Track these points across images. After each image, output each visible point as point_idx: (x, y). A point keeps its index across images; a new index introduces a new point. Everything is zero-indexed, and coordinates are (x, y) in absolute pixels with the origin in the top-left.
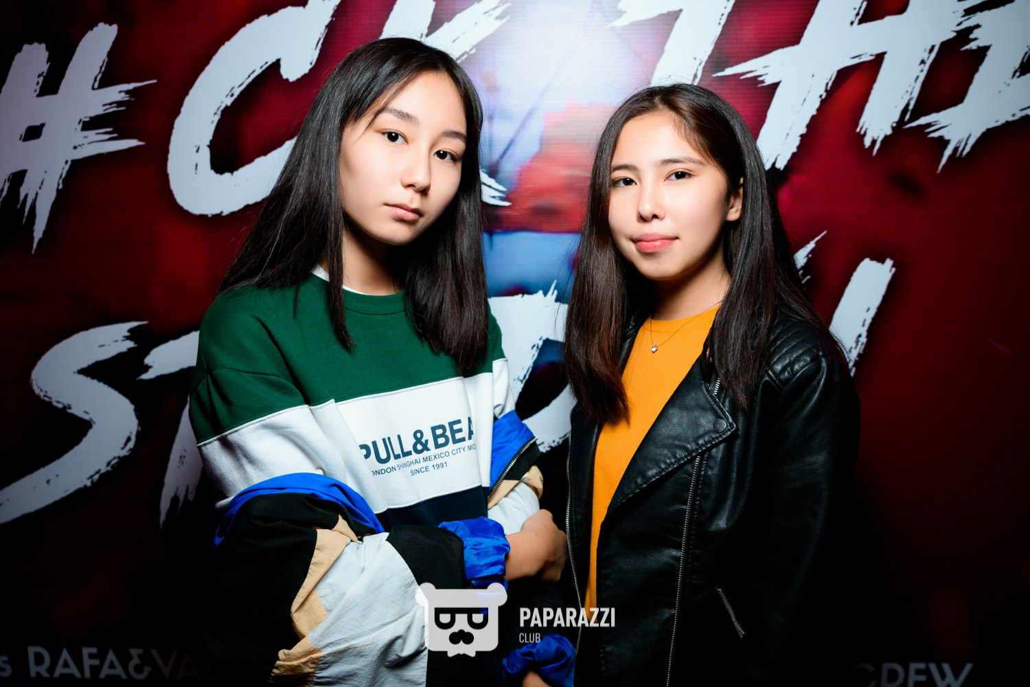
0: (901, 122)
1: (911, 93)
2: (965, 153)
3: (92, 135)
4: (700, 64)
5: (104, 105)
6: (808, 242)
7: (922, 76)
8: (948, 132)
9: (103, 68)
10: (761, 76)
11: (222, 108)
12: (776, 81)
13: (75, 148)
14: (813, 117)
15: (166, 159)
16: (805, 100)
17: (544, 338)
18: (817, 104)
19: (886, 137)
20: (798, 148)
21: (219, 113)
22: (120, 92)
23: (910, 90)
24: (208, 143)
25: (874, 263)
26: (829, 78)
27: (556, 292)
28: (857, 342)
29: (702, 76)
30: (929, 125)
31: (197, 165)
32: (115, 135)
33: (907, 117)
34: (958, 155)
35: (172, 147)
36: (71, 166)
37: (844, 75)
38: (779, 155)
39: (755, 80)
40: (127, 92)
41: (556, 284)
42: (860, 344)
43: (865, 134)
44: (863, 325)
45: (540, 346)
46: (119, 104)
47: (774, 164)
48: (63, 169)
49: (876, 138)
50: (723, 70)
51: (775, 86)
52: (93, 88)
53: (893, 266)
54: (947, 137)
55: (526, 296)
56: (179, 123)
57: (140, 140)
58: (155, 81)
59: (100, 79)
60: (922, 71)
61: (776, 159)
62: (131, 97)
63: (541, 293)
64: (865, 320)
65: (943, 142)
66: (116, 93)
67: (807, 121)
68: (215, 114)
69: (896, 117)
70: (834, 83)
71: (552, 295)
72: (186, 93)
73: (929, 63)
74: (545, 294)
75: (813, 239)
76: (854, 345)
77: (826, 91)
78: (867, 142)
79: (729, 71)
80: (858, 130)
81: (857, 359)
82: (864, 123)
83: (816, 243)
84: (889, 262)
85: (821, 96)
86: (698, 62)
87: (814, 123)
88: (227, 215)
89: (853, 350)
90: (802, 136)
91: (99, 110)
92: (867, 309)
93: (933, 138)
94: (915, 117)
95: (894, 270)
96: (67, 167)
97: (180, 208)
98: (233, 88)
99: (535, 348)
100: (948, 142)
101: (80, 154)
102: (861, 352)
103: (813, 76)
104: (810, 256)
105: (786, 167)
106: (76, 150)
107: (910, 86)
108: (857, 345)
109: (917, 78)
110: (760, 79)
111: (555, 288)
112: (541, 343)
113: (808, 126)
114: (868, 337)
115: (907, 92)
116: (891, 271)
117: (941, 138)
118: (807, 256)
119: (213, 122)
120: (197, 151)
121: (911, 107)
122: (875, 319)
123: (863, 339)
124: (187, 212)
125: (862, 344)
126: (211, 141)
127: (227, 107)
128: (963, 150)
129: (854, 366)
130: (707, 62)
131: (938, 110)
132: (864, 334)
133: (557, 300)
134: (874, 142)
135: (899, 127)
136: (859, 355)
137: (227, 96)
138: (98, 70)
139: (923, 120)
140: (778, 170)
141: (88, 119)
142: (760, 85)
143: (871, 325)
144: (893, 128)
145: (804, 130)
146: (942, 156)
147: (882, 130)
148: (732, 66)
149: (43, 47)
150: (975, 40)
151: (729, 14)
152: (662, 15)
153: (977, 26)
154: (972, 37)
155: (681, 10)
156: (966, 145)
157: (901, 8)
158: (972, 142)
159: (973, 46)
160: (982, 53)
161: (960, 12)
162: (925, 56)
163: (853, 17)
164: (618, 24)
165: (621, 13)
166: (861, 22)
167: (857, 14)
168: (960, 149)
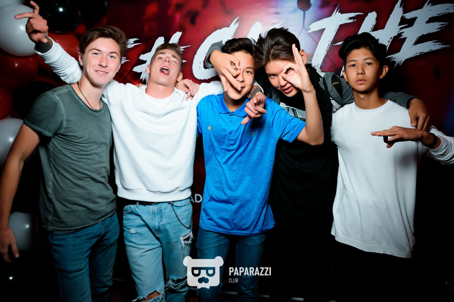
2: (400, 65)
8: (396, 59)
15: (192, 65)
21: (206, 54)
24: (203, 61)
29: (331, 45)
30: (391, 58)
31: (200, 67)
35: (194, 62)
40: (183, 49)
50: (336, 43)
54: (395, 61)
56: (196, 56)
57: (187, 60)
58: (190, 46)
60: (389, 44)
62: (185, 50)
65: (395, 62)
72: (198, 49)
73: (390, 42)
79: (338, 44)
86: (329, 42)
88: (207, 80)
93: (392, 61)
97: (195, 78)
100: (396, 62)
117: (394, 61)
119: (204, 56)
120: (200, 63)
124: (197, 79)
128: (400, 64)
130: (332, 42)
131: (393, 54)
139: (389, 57)
146: (394, 66)
148: (338, 42)
149: (163, 37)
150: (403, 36)
151: (338, 29)
152: (320, 30)
153: (403, 32)
154: (402, 35)
155: (325, 28)
156: (400, 63)
157: (383, 28)
158: (402, 62)
159: (402, 37)
160: (405, 39)
161: (399, 29)
162: (389, 40)
163: (370, 30)
164: (309, 32)
165: (309, 29)
166: (372, 31)
167: (371, 29)
168: (399, 64)
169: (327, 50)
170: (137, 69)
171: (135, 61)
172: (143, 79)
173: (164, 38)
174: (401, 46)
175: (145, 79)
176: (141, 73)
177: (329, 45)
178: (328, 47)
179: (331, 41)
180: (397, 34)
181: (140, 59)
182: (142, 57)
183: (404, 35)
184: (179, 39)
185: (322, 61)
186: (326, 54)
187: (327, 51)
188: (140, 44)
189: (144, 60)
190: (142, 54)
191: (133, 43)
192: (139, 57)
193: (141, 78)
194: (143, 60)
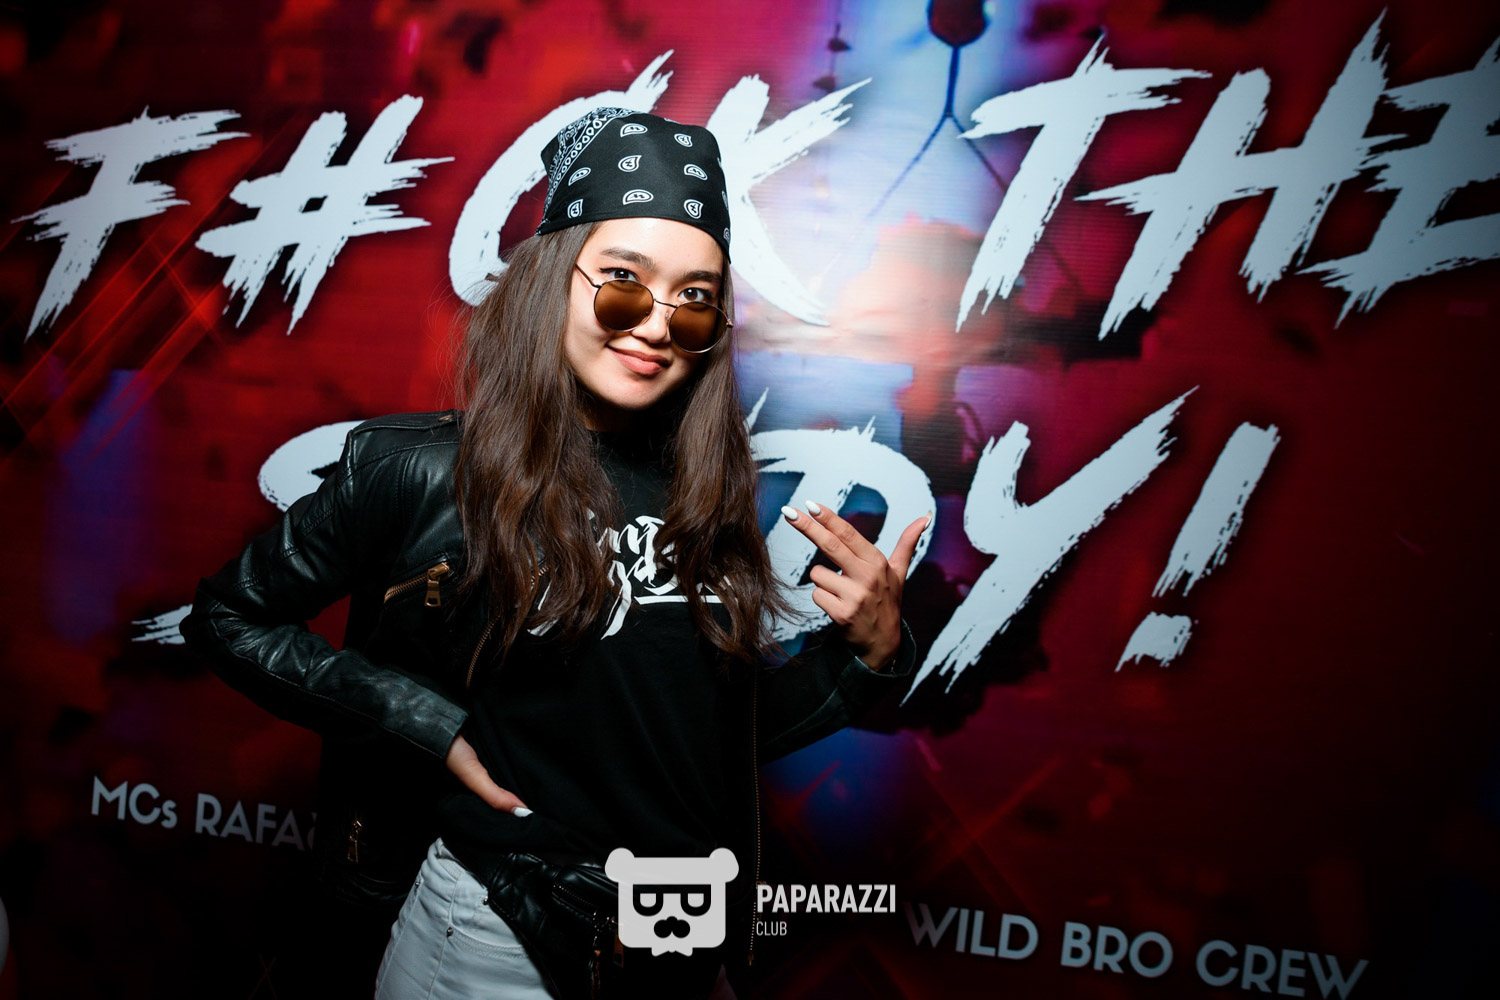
0: (1292, 267)
1: (1306, 235)
2: (1369, 308)
3: (376, 210)
4: (1061, 185)
5: (394, 180)
6: (1175, 397)
7: (1319, 218)
8: (1349, 283)
9: (400, 143)
10: (1130, 204)
11: (521, 191)
12: (1146, 210)
13: (355, 223)
14: (1189, 256)
15: (449, 242)
16: (1179, 234)
17: (854, 483)
18: (1193, 239)
19: (1274, 284)
20: (1170, 287)
21: (516, 198)
22: (414, 168)
23: (1304, 231)
24: (499, 229)
25: (1255, 430)
26: (1209, 210)
27: (873, 430)
28: (1231, 522)
29: (1062, 199)
30: (1326, 273)
31: (482, 252)
32: (400, 213)
33: (1300, 262)
34: (1360, 309)
35: (459, 230)
36: (347, 243)
37: (1226, 209)
38: (1146, 294)
39: (1123, 208)
40: (421, 169)
41: (875, 421)
42: (1234, 524)
43: (1248, 278)
44: (1239, 502)
45: (848, 492)
46: (410, 180)
47: (1140, 303)
48: (338, 245)
49: (1262, 282)
50: (1086, 193)
51: (1146, 216)
52: (386, 162)
53: (1278, 434)
54: (1347, 288)
55: (838, 432)
56: (471, 205)
57: (426, 220)
58: (451, 159)
59: (395, 154)
60: (1319, 211)
61: (1142, 299)
62: (425, 173)
63: (855, 429)
64: (1241, 497)
65: (1342, 295)
66: (411, 168)
67: (1181, 257)
68: (512, 198)
69: (1287, 261)
70: (1215, 217)
71: (869, 432)
72: (483, 173)
73: (1327, 203)
74: (861, 431)
75: (1181, 394)
76: (1226, 526)
77: (1205, 225)
78: (1252, 287)
79: (1093, 196)
80: (1241, 272)
81: (1230, 543)
82: (1249, 265)
83: (1186, 399)
84: (1273, 430)
85: (1199, 231)
86: (1058, 183)
87: (1189, 261)
89: (1225, 532)
90: (1175, 275)
91: (387, 185)
92: (1243, 483)
93: (1330, 289)
94: (1309, 262)
95: (1278, 439)
96: (342, 244)
97: (456, 297)
98: (535, 173)
99: (842, 494)
100: (1347, 294)
101: (358, 231)
102: (1235, 535)
103: (1190, 208)
104: (1178, 413)
105: (1155, 308)
106: (356, 226)
107: (1304, 227)
108: (1230, 526)
109: (1313, 219)
110: (1129, 207)
111: (873, 426)
112: (850, 489)
113: (1183, 264)
114: (1244, 517)
115: (1300, 233)
116: (1275, 440)
117: (1340, 289)
118: (1174, 413)
119: (507, 207)
120: (486, 237)
121: (1305, 251)
122: (1254, 496)
123: (1238, 520)
124: (464, 301)
125: (1237, 525)
126: (503, 228)
127: (525, 193)
128: (1367, 304)
129: (1225, 551)
130: (1069, 184)
131: (1337, 257)
132: (1240, 513)
133: (873, 440)
134: (1259, 287)
135: (1289, 272)
136: (1232, 539)
137: (527, 180)
138: (394, 143)
139: (1319, 267)
140: (1145, 311)
141: (373, 194)
142: (1128, 214)
143: (1249, 503)
144: (1283, 274)
145: (1176, 268)
146: (1340, 310)
147: (1269, 274)
148: (1097, 190)
149: (342, 116)
150: (1382, 181)
151: (1098, 135)
152: (1020, 131)
153: (1385, 167)
154: (1379, 177)
155: (1041, 127)
156: (1370, 299)
157: (1296, 141)
158: (1377, 296)
159: (1380, 187)
160: (1391, 196)
161: (1365, 150)
162: (1323, 195)
163: (1239, 147)
164: (970, 134)
165: (974, 124)
166: (1248, 152)
167: (1244, 144)
168: (1363, 303)
169: (1047, 220)
170: (214, 242)
171: (210, 207)
172: (235, 288)
173: (347, 119)
174: (1375, 227)
175: (240, 289)
176: (229, 260)
177: (1054, 199)
178: (1050, 208)
179: (1066, 179)
180: (1355, 174)
181: (233, 202)
182: (244, 193)
183: (1388, 180)
184: (409, 129)
185: (1020, 264)
186: (1039, 235)
187: (1044, 224)
188: (244, 135)
189: (251, 205)
190: (243, 179)
191: (214, 129)
192: (231, 189)
193: (226, 282)
194: (245, 206)
